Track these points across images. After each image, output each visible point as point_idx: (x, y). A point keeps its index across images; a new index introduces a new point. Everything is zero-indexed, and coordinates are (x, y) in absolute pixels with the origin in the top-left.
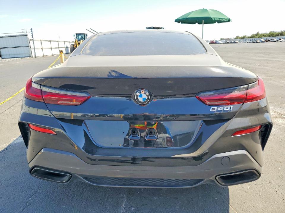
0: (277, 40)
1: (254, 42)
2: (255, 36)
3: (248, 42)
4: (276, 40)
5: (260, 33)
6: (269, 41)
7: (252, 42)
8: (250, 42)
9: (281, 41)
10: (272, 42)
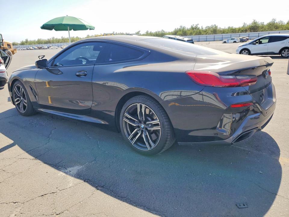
0: (48, 48)
1: (28, 49)
2: (25, 43)
3: (22, 49)
4: (46, 47)
5: (29, 40)
6: (40, 48)
7: (25, 49)
8: (24, 49)
9: (52, 49)
10: (44, 49)
